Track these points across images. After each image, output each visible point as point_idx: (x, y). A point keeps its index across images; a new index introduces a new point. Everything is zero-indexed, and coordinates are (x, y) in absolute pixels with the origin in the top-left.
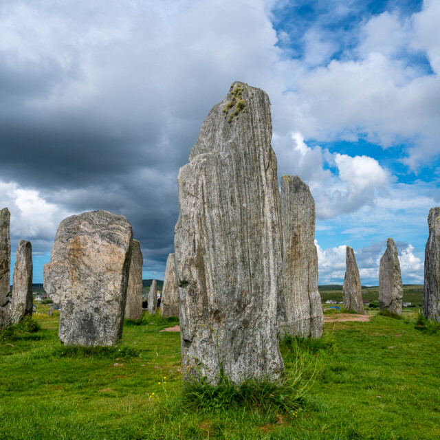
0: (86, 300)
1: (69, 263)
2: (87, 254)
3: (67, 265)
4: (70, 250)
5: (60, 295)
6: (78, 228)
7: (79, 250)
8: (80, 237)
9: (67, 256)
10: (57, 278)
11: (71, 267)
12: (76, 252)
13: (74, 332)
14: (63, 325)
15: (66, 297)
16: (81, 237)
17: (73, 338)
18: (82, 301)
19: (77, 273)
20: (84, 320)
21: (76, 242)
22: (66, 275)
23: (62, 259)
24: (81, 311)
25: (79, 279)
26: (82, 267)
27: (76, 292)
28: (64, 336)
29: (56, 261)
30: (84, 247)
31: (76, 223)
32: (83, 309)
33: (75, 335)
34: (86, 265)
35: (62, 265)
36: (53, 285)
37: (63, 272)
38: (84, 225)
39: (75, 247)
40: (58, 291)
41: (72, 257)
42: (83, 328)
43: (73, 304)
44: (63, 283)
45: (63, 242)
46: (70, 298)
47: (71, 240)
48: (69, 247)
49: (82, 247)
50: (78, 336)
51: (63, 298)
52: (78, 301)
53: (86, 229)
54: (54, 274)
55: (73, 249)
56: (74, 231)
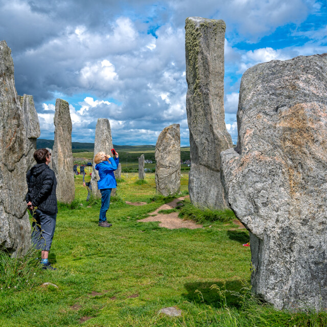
0: (321, 227)
1: (284, 157)
2: (320, 138)
3: (279, 160)
4: (285, 130)
5: (266, 219)
6: (294, 87)
7: (303, 130)
8: (304, 105)
9: (279, 142)
10: (259, 185)
11: (287, 164)
12: (296, 136)
13: (297, 287)
14: (273, 273)
15: (277, 221)
16: (307, 106)
17: (296, 296)
18: (311, 228)
19: (300, 176)
20: (316, 263)
21: (295, 114)
22: (279, 180)
23: (268, 148)
24: (311, 247)
25: (303, 188)
26: (310, 163)
27: (300, 213)
28: (273, 292)
29: (256, 153)
30: (314, 126)
31: (287, 76)
32: (315, 242)
33: (300, 292)
34: (319, 161)
35: (269, 159)
36: (251, 199)
37: (272, 173)
38: (307, 82)
39: (295, 124)
40: (263, 211)
41: (288, 144)
42: (314, 277)
43: (293, 234)
44: (272, 194)
45: (267, 114)
46: (287, 223)
47: (284, 110)
48: (282, 124)
49: (309, 124)
50: (305, 293)
51: (271, 224)
52: (305, 229)
53: (312, 88)
54: (252, 178)
55: (290, 129)
56: (286, 93)
